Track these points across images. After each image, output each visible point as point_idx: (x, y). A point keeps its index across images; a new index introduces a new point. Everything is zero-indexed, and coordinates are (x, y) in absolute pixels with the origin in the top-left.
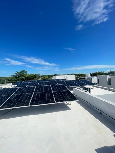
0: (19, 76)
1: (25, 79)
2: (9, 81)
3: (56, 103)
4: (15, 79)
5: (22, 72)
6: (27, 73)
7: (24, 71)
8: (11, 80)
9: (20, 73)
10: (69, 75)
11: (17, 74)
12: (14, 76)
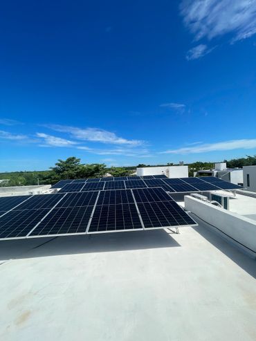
0: (64, 170)
1: (77, 175)
2: (44, 179)
3: (144, 229)
4: (57, 176)
5: (71, 160)
6: (81, 163)
7: (74, 158)
8: (49, 177)
9: (67, 162)
10: (172, 165)
11: (59, 165)
12: (54, 169)
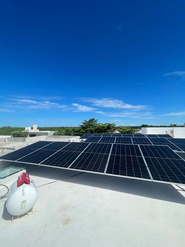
0: (87, 127)
1: (95, 131)
2: (76, 132)
4: (83, 131)
5: (92, 120)
6: (98, 122)
7: (94, 119)
8: (78, 131)
9: (89, 122)
11: (84, 123)
12: (81, 126)
